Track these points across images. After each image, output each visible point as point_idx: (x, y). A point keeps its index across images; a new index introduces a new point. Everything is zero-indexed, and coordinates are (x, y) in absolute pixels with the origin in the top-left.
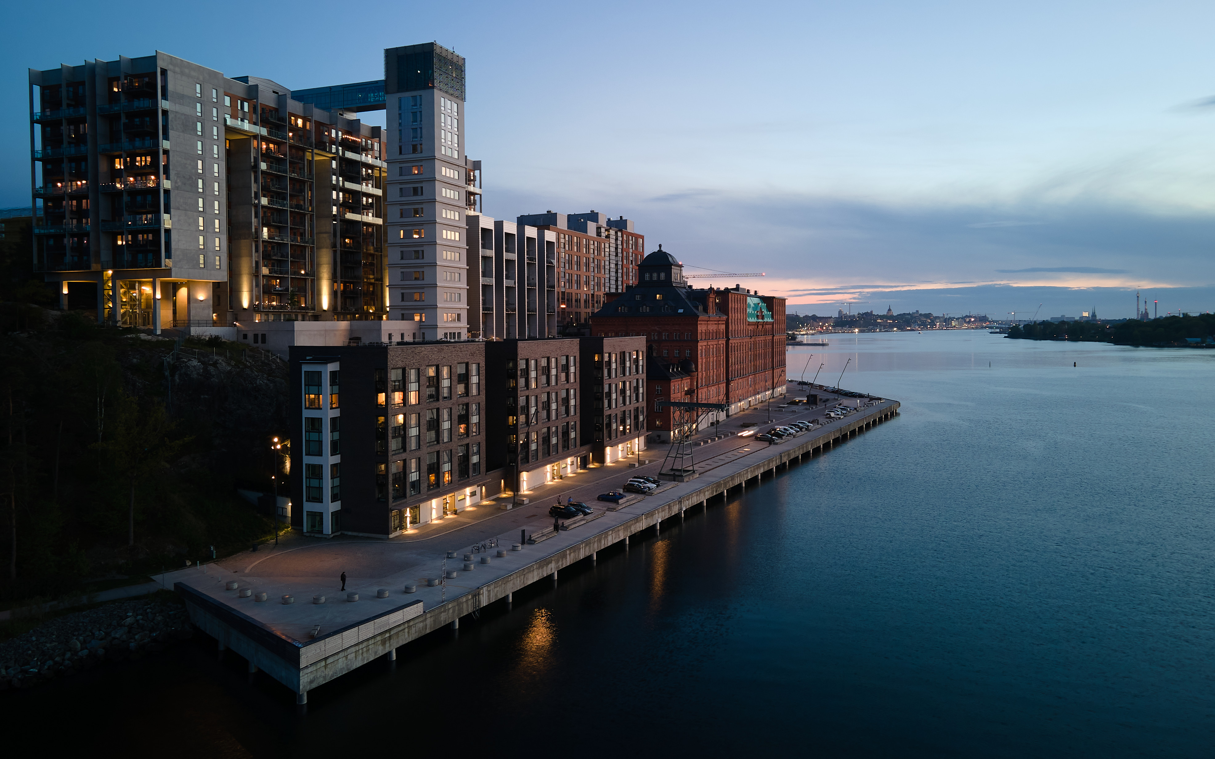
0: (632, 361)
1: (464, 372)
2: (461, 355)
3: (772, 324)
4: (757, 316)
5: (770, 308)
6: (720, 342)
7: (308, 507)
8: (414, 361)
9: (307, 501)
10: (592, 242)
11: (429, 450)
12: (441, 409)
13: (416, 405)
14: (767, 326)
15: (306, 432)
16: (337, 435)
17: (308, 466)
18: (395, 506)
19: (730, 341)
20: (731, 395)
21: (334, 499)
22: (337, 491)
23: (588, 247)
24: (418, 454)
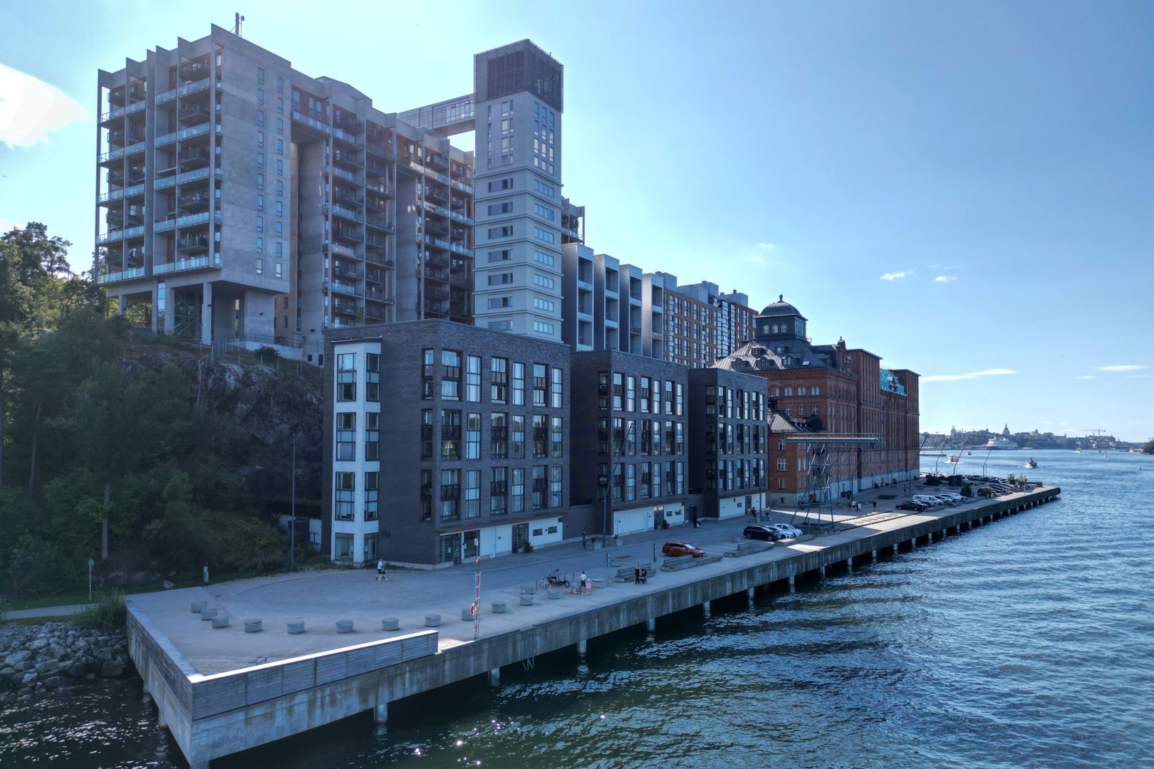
0: (751, 403)
1: (543, 375)
2: (538, 353)
3: (905, 399)
4: (890, 387)
5: (902, 382)
6: (851, 405)
7: (338, 527)
8: (475, 346)
9: (336, 519)
10: (703, 309)
11: (494, 463)
12: (510, 414)
13: (476, 402)
14: (900, 401)
15: (337, 431)
16: (375, 437)
17: (338, 474)
18: (444, 528)
19: (862, 406)
20: (863, 467)
21: (369, 517)
22: (373, 508)
23: (699, 314)
24: (478, 465)
